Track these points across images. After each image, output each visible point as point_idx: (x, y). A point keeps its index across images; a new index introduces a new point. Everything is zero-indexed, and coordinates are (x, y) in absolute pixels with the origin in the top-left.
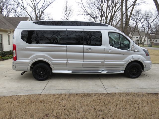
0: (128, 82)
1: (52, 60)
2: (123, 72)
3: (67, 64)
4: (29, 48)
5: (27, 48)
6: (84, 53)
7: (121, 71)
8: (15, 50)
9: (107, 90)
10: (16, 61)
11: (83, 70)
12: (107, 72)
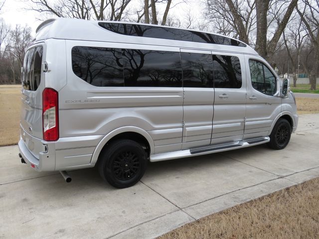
0: (286, 157)
1: (153, 128)
2: (268, 139)
3: (182, 136)
4: (96, 100)
5: (91, 101)
6: (215, 106)
7: (266, 138)
8: (54, 108)
9: (287, 178)
10: (58, 141)
11: (210, 145)
12: (249, 143)
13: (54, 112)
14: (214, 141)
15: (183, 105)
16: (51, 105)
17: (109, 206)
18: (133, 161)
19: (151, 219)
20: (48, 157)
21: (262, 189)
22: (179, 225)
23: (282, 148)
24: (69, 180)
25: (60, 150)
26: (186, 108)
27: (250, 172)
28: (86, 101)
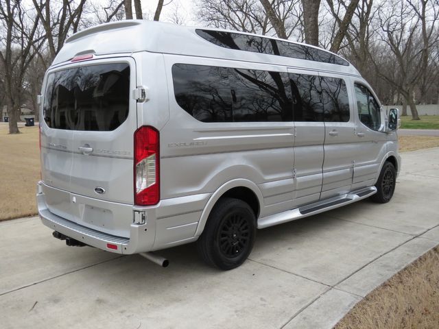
2: (375, 189)
3: (294, 189)
4: (203, 142)
6: (325, 147)
7: (373, 188)
8: (154, 156)
9: (424, 236)
10: (159, 205)
11: (319, 200)
12: (360, 195)
13: (153, 161)
14: (324, 195)
15: (293, 147)
16: (150, 151)
17: (234, 295)
18: (241, 228)
19: (307, 304)
20: (146, 230)
21: (408, 253)
22: (349, 306)
23: (388, 200)
24: (165, 264)
25: (163, 218)
26: (297, 150)
27: (374, 233)
28: (191, 144)
